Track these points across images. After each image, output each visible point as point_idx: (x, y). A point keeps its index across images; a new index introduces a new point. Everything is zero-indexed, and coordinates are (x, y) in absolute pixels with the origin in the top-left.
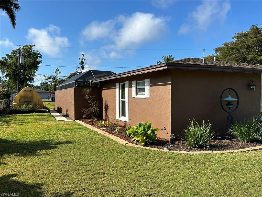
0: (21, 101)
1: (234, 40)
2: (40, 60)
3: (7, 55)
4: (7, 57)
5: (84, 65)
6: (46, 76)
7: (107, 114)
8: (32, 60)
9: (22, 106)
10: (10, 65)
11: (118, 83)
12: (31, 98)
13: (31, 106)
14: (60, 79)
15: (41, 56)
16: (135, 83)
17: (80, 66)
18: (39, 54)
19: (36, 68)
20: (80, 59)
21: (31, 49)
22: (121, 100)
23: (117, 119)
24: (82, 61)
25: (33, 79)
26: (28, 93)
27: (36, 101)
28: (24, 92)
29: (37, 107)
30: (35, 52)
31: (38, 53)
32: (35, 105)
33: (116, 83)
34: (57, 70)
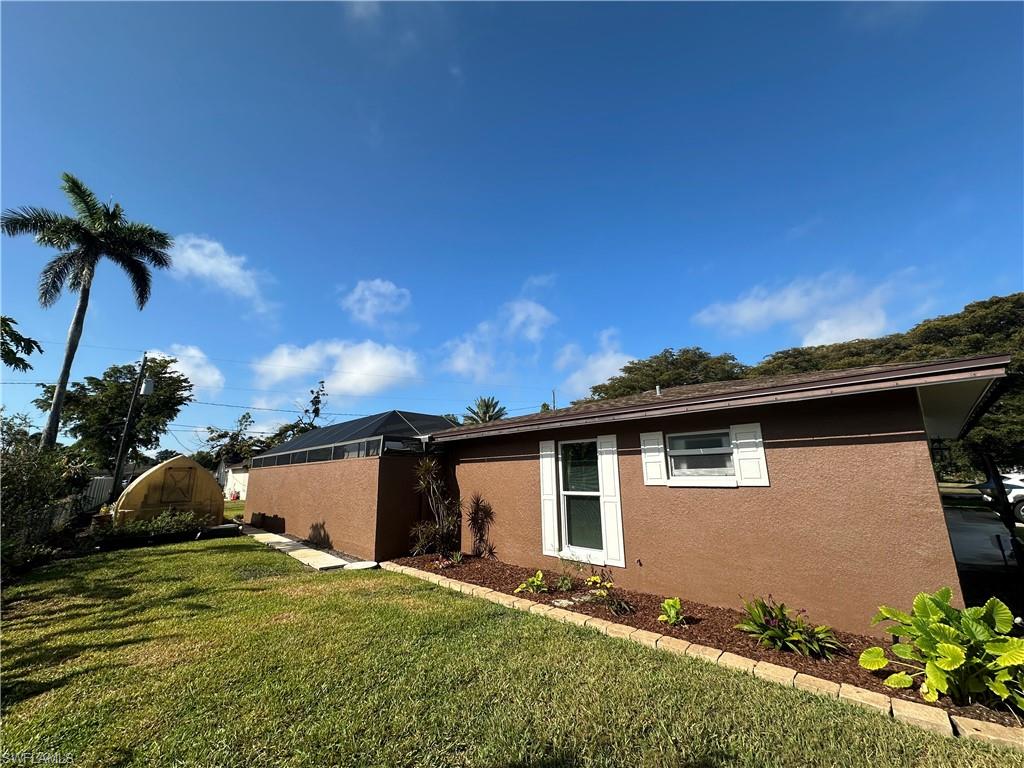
0: (150, 501)
1: (623, 374)
2: (186, 394)
3: (91, 380)
4: (86, 384)
5: (320, 406)
6: (212, 431)
7: (482, 536)
8: (163, 394)
9: (156, 518)
10: (94, 402)
11: (553, 442)
12: (188, 491)
13: (189, 517)
14: (251, 438)
15: (191, 386)
16: (662, 441)
17: (311, 408)
18: (185, 381)
19: (172, 412)
20: (312, 392)
21: (166, 367)
22: (562, 492)
23: (545, 553)
24: (316, 397)
25: (157, 439)
26: (179, 475)
27: (202, 500)
28: (165, 474)
29: (209, 517)
30: (175, 375)
31: (182, 378)
32: (199, 513)
33: (541, 443)
34: (246, 417)
